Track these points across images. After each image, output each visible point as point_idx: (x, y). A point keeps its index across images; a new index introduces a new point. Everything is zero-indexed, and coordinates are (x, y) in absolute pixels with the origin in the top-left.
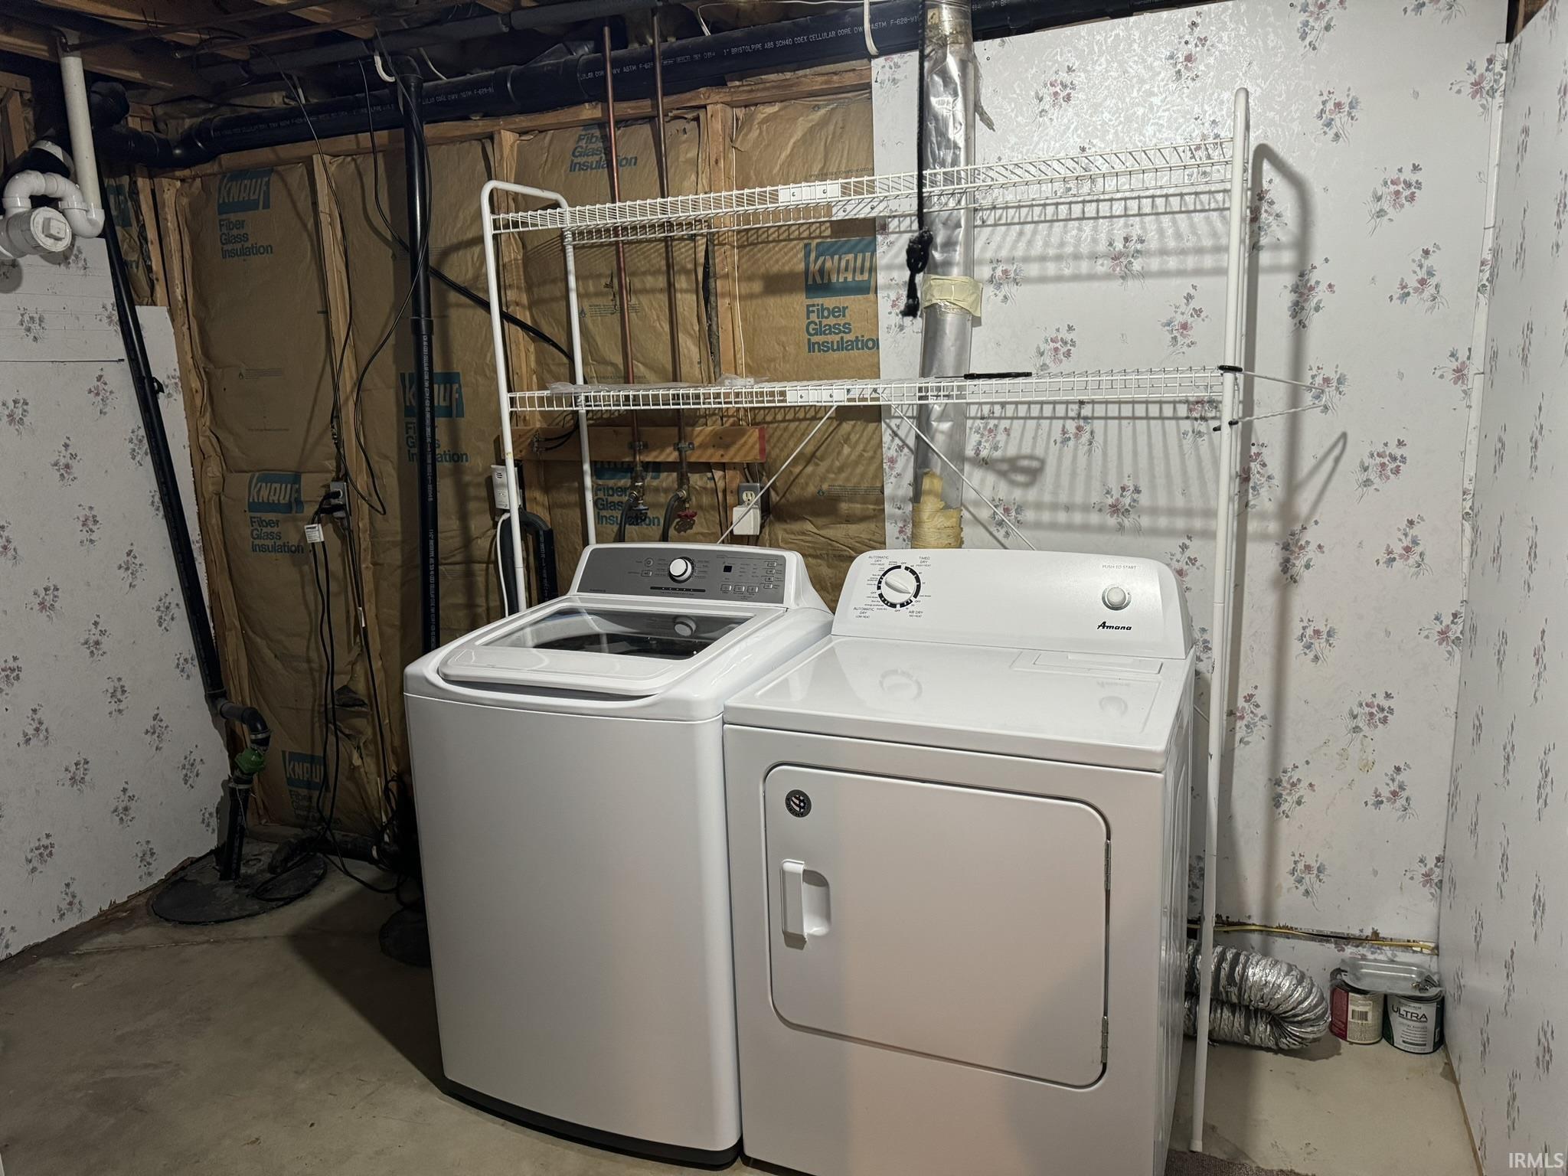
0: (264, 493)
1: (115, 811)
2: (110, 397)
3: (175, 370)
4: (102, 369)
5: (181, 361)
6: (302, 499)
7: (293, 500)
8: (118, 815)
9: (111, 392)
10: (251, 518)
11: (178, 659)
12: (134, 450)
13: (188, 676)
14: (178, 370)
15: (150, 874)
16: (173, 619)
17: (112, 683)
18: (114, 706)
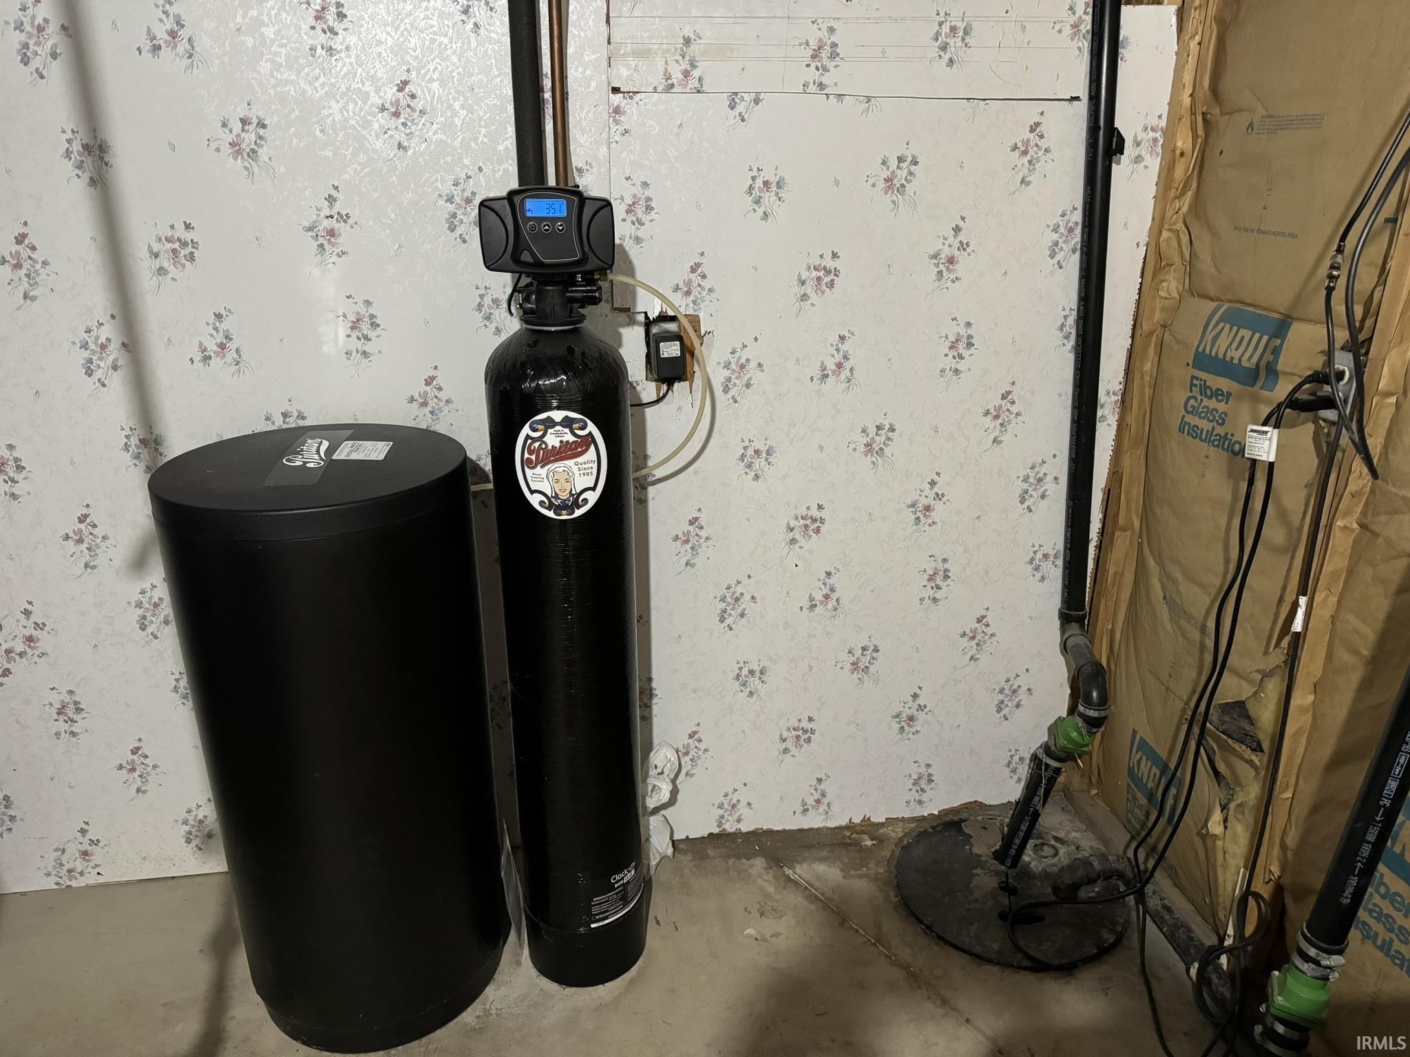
0: (1223, 342)
1: (897, 716)
2: (1043, 159)
3: (1160, 117)
4: (1042, 113)
5: (1174, 102)
6: (1279, 368)
7: (1263, 363)
8: (899, 723)
9: (1047, 150)
10: (1193, 377)
11: (1035, 552)
12: (1056, 244)
13: (1043, 579)
14: (1165, 117)
15: (920, 802)
16: (1043, 497)
17: (933, 563)
18: (929, 592)
